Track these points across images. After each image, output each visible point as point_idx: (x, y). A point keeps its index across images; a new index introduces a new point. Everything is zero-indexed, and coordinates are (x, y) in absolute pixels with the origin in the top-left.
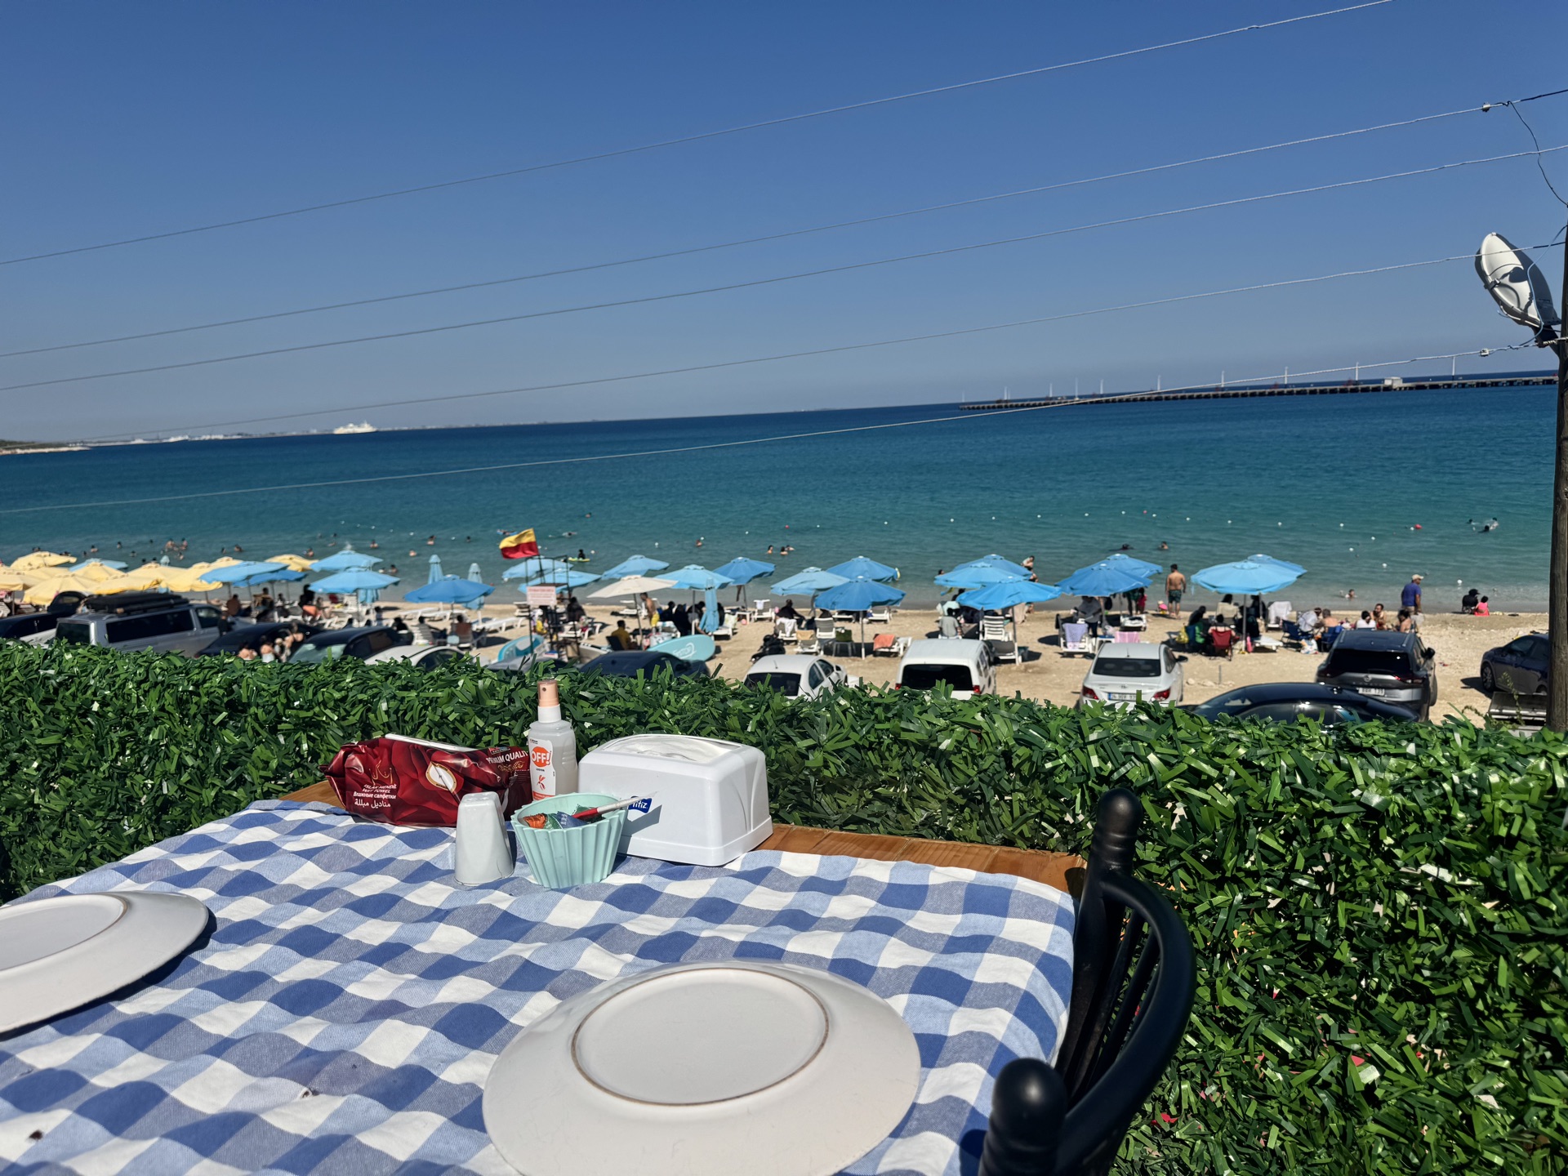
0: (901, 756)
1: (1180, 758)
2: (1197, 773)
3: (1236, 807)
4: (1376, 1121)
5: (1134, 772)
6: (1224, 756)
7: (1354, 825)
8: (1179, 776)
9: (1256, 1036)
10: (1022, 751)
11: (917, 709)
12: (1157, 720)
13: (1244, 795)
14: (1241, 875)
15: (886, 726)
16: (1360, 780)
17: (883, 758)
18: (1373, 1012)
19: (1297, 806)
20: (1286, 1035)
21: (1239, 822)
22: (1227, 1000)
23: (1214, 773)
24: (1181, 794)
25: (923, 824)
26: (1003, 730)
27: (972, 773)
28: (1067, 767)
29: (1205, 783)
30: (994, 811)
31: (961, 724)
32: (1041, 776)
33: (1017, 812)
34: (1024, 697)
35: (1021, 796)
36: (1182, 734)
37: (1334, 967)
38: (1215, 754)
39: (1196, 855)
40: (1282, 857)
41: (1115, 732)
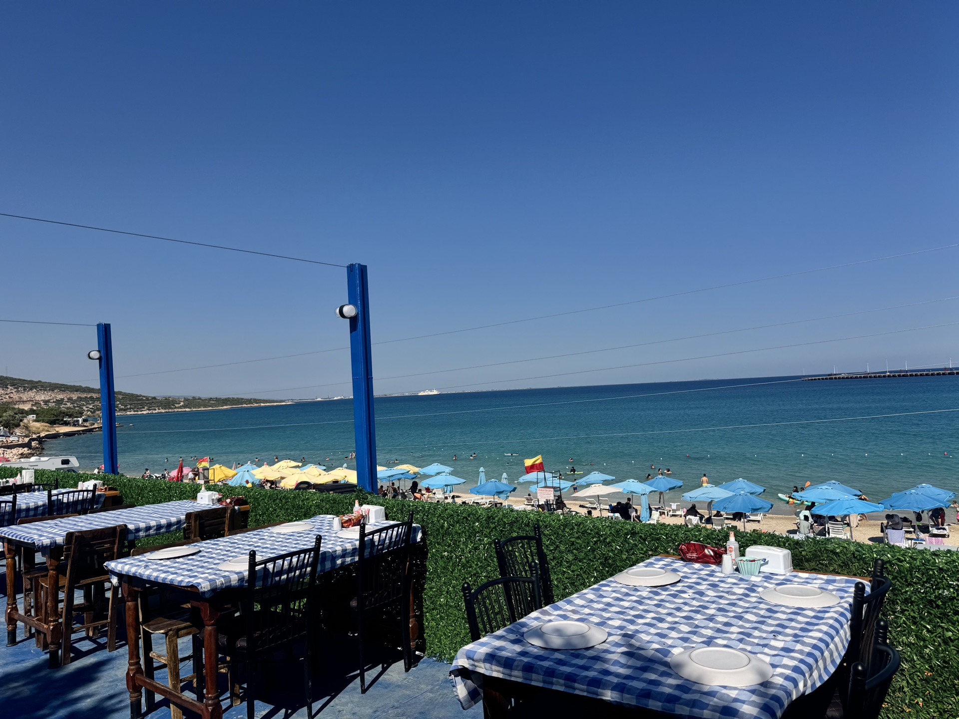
0: (827, 553)
1: (895, 556)
2: (899, 559)
3: (909, 567)
4: (953, 646)
5: (885, 558)
6: (906, 555)
7: (937, 572)
8: (896, 559)
9: (921, 624)
10: (857, 553)
11: (830, 543)
12: (890, 547)
13: (911, 564)
14: (912, 583)
15: (822, 546)
16: (937, 561)
17: (821, 554)
18: (949, 618)
19: (923, 567)
20: (929, 625)
21: (910, 570)
22: (912, 614)
23: (903, 559)
24: (896, 564)
25: (832, 570)
26: (852, 548)
27: (845, 558)
28: (868, 557)
29: (902, 561)
30: (851, 567)
31: (841, 546)
32: (862, 559)
33: (856, 567)
34: (857, 541)
35: (857, 564)
36: (896, 550)
37: (938, 607)
38: (904, 555)
39: (901, 578)
40: (922, 579)
41: (880, 549)
